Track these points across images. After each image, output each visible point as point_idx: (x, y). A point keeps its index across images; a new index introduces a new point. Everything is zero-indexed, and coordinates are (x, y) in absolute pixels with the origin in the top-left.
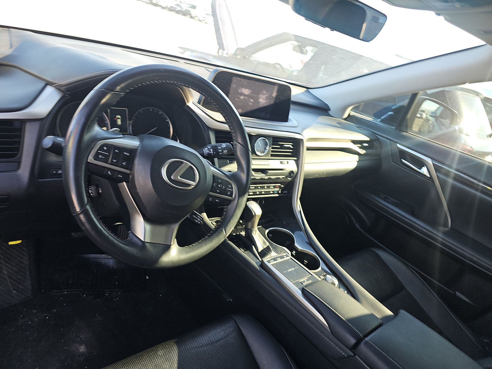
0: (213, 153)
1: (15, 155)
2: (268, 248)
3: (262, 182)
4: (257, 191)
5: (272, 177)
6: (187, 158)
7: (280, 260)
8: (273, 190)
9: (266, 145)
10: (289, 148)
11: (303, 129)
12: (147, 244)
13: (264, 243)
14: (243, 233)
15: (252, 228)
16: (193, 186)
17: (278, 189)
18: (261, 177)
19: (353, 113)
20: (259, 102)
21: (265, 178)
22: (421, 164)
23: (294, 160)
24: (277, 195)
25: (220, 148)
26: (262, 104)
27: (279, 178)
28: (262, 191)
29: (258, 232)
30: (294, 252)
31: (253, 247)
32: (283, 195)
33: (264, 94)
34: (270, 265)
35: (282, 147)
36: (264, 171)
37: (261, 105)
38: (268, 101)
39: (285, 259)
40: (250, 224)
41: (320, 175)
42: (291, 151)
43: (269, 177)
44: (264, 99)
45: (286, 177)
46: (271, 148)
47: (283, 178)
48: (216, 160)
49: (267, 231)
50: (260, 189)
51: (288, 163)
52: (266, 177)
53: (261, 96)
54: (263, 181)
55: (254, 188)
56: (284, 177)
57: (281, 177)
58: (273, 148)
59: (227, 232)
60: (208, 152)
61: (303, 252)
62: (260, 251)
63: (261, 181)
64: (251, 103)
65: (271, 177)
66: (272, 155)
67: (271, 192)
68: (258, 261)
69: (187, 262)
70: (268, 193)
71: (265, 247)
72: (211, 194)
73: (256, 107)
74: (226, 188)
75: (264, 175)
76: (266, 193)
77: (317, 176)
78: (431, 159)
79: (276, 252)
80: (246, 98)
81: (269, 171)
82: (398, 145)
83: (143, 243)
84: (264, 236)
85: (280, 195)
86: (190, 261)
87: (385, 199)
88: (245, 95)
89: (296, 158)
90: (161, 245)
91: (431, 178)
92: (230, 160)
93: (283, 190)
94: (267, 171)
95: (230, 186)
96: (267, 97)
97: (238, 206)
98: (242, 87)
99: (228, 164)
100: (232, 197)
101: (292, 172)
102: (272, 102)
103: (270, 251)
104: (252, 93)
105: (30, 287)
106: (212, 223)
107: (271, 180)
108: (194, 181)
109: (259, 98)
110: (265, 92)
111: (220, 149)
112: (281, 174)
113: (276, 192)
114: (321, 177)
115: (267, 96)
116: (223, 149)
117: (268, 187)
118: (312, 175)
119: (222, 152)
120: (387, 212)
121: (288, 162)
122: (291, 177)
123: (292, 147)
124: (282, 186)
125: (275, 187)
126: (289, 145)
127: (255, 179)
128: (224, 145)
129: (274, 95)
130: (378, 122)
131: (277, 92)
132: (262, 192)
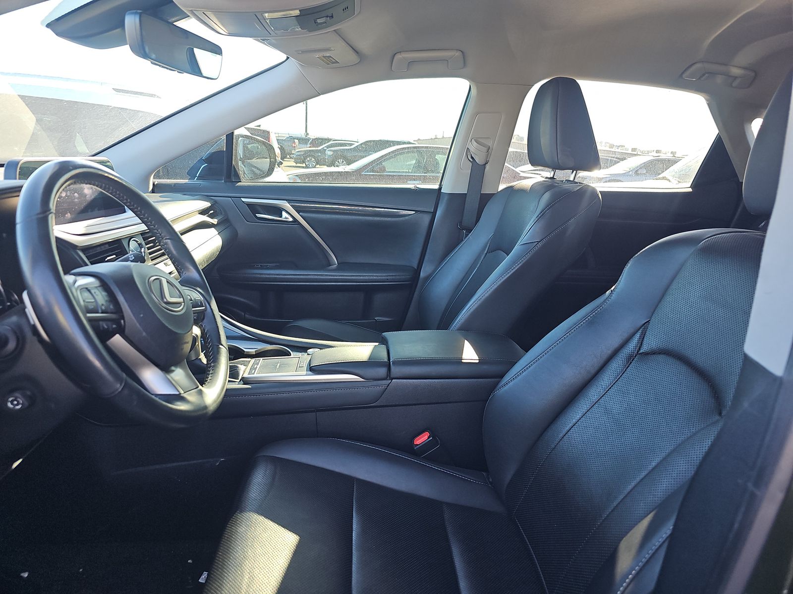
7: (258, 367)
19: (157, 181)
22: (278, 211)
78: (286, 200)
82: (243, 200)
87: (262, 268)
91: (295, 221)
120: (275, 280)
130: (195, 181)
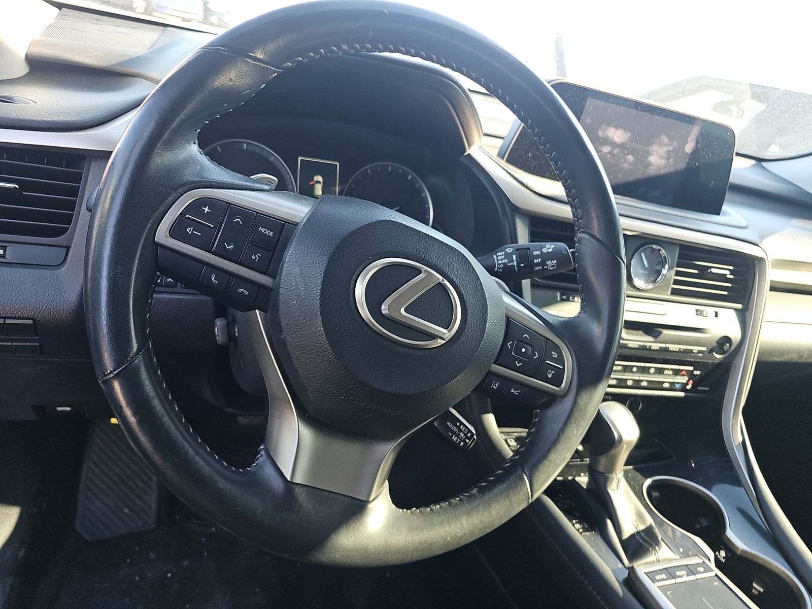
0: (518, 265)
1: (63, 231)
2: (649, 531)
3: (643, 356)
4: (630, 377)
5: (673, 347)
6: (434, 261)
7: (684, 577)
8: (671, 380)
9: (663, 262)
10: (722, 278)
11: (763, 237)
12: (298, 491)
13: (640, 516)
14: (583, 480)
15: (608, 473)
16: (441, 342)
17: (684, 380)
18: (642, 344)
20: (649, 164)
21: (652, 348)
23: (736, 310)
24: (682, 394)
25: (536, 253)
26: (655, 168)
27: (691, 351)
28: (641, 378)
29: (623, 483)
30: (723, 553)
31: (609, 522)
32: (698, 395)
33: (661, 145)
34: (654, 588)
35: (704, 273)
36: (650, 329)
37: (652, 171)
38: (671, 161)
39: (699, 576)
40: (603, 460)
41: (801, 357)
42: (729, 285)
43: (663, 345)
44: (661, 157)
45: (711, 351)
46: (674, 272)
47: (699, 352)
48: (526, 284)
49: (648, 482)
50: (637, 372)
51: (716, 316)
52: (656, 346)
53: (655, 148)
54: (645, 354)
55: (620, 368)
56: (704, 349)
57: (696, 349)
58: (678, 273)
59: (535, 487)
60: (506, 261)
61: (751, 558)
62: (626, 536)
63: (639, 353)
64: (629, 163)
65: (668, 345)
66: (675, 292)
67: (666, 385)
68: (620, 565)
69: (409, 558)
70: (658, 386)
71: (642, 527)
72: (495, 370)
73: (639, 175)
74: (542, 360)
75: (650, 339)
76: (652, 386)
77: (794, 357)
79: (673, 547)
80: (616, 151)
81: (666, 332)
83: (289, 485)
84: (640, 496)
85: (689, 394)
86: (416, 557)
88: (614, 145)
89: (740, 306)
90: (341, 498)
92: (562, 291)
93: (697, 381)
94: (660, 329)
95: (555, 355)
96: (668, 152)
97: (576, 413)
98: (609, 125)
99: (558, 302)
100: (559, 385)
101: (727, 339)
102: (682, 165)
103: (657, 543)
104: (631, 140)
105: (154, 506)
106: (506, 441)
107: (667, 353)
108: (446, 326)
109: (648, 153)
110: (665, 139)
111: (537, 257)
112: (698, 343)
113: (677, 386)
114: (802, 360)
115: (671, 148)
116: (546, 257)
117: (660, 371)
118: (783, 352)
119: (543, 263)
121: (716, 313)
122: (722, 352)
123: (732, 277)
124: (697, 373)
125: (677, 373)
126: (724, 270)
127: (625, 347)
128: (549, 247)
129: (689, 148)
131: (697, 143)
132: (642, 381)
